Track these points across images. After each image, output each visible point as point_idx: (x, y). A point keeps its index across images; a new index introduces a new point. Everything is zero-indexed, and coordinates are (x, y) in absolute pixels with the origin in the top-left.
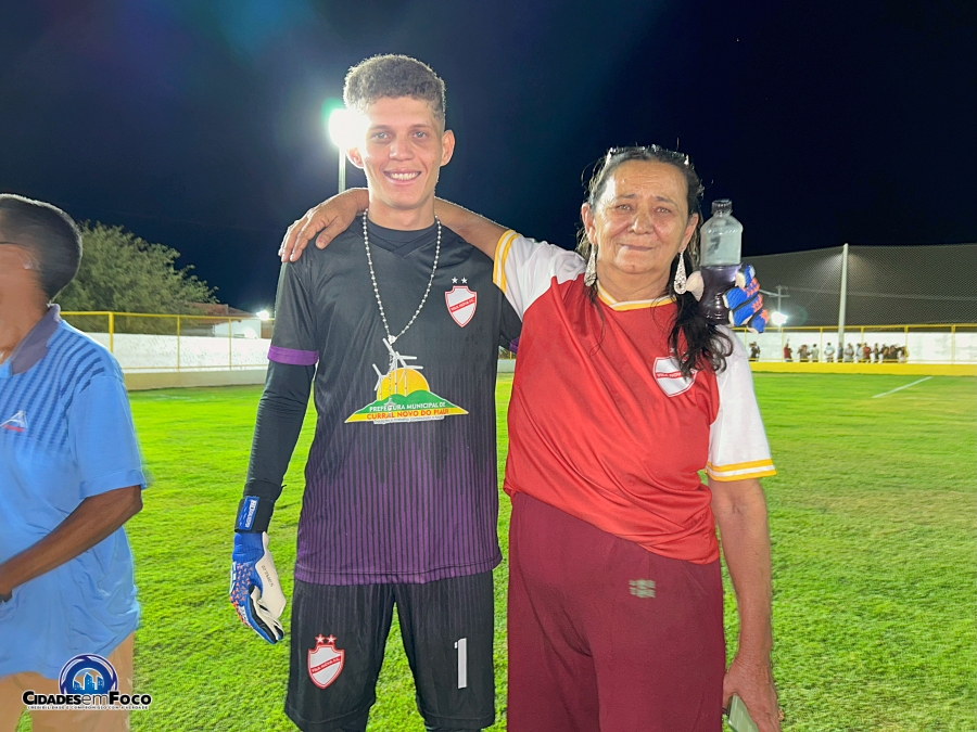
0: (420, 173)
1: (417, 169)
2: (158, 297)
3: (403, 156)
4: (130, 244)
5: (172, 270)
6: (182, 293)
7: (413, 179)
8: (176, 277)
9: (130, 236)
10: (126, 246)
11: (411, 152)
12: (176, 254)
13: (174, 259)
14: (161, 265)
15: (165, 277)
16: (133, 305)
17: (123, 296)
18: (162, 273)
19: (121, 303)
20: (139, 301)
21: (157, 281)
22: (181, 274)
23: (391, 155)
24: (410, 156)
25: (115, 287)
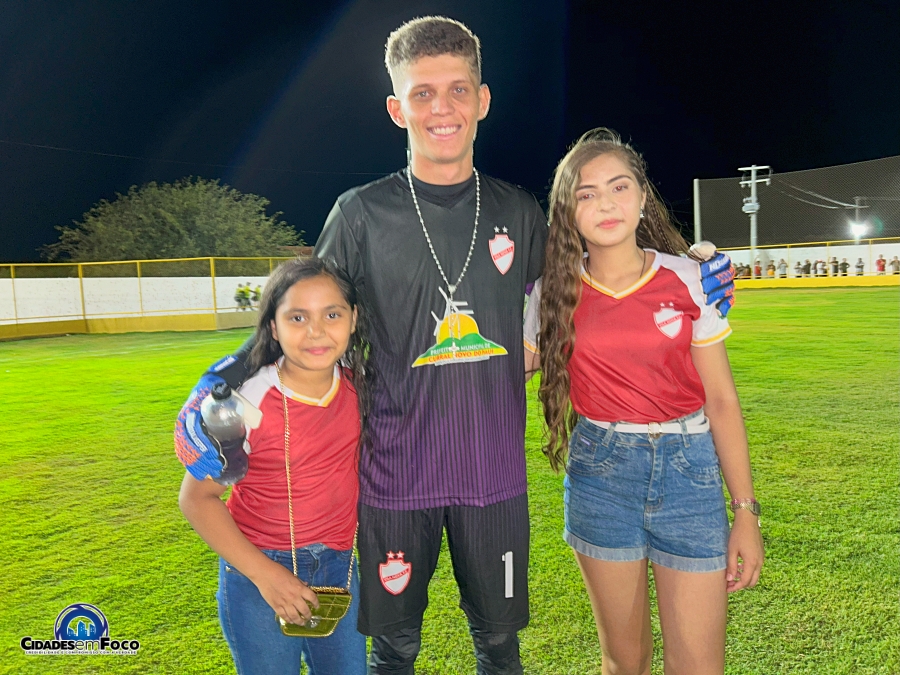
0: (459, 126)
1: (457, 123)
2: (253, 242)
3: (444, 111)
4: (227, 195)
5: (263, 217)
6: (274, 238)
7: (454, 133)
8: (268, 223)
9: (226, 188)
10: (223, 198)
11: (452, 107)
12: (266, 201)
13: (264, 206)
14: (253, 213)
15: (258, 224)
16: (232, 250)
17: (224, 242)
18: (255, 220)
19: (222, 249)
20: (237, 247)
21: (252, 228)
22: (272, 220)
23: (433, 112)
24: (451, 111)
25: (216, 235)
